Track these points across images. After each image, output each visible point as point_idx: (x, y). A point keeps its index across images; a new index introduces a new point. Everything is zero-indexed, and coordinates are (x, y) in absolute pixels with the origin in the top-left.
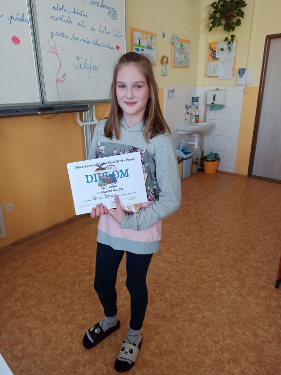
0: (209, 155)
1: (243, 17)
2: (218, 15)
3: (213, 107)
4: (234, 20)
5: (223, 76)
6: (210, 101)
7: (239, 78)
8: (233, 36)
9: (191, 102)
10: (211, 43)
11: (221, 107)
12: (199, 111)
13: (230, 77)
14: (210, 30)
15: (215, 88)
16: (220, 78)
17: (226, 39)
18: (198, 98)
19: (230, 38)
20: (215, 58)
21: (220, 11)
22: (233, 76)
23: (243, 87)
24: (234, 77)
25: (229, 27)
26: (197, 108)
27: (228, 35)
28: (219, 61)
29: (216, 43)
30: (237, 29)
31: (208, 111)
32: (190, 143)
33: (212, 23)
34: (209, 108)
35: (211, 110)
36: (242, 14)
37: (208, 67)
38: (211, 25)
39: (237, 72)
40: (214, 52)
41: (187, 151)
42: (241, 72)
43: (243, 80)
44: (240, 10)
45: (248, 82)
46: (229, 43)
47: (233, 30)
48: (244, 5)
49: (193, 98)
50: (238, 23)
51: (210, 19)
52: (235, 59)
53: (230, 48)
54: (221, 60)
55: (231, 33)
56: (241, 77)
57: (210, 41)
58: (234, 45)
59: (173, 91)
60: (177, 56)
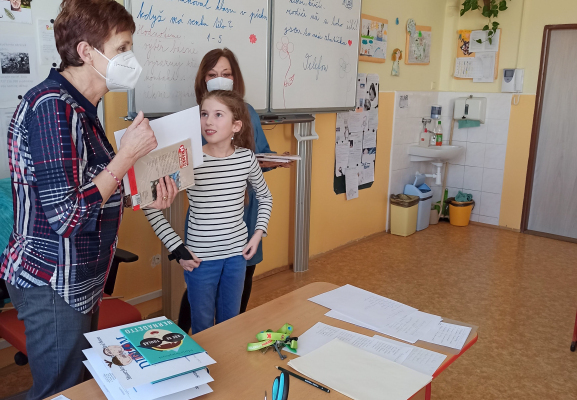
0: (458, 197)
3: (464, 122)
4: (498, 2)
5: (480, 79)
6: (459, 114)
7: (504, 82)
8: (496, 24)
9: (430, 115)
10: (461, 31)
11: (477, 123)
12: (442, 128)
13: (491, 79)
14: (462, 14)
16: (474, 81)
17: (486, 28)
18: (440, 108)
19: (491, 27)
20: (467, 52)
22: (496, 78)
23: (511, 96)
24: (497, 81)
25: (490, 11)
26: (440, 123)
27: (488, 21)
28: (474, 56)
29: (470, 31)
30: (501, 13)
31: (456, 129)
33: (464, 4)
34: (457, 124)
37: (457, 65)
38: (463, 8)
39: (501, 74)
40: (466, 43)
41: (422, 188)
42: (508, 73)
43: (510, 86)
45: (519, 88)
46: (490, 33)
47: (496, 15)
49: (433, 108)
50: (504, 7)
52: (498, 55)
53: (490, 40)
54: (477, 55)
55: (494, 20)
56: (508, 80)
57: (460, 28)
58: (497, 36)
59: (406, 98)
60: (413, 49)
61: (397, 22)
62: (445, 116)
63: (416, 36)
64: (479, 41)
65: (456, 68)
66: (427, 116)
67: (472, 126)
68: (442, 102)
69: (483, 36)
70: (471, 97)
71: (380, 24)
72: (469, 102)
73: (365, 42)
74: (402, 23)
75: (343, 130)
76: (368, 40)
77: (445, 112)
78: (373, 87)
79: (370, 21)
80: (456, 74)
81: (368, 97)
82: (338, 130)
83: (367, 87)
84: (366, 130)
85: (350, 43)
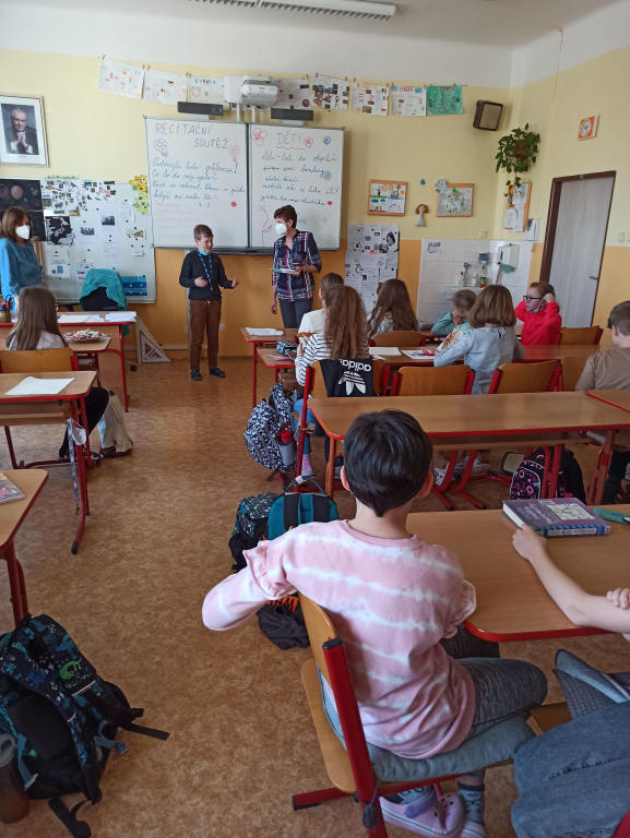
6: (498, 260)
7: (525, 231)
8: (518, 180)
9: (477, 261)
11: (511, 269)
13: (521, 229)
16: (513, 230)
17: (509, 182)
22: (524, 228)
23: (531, 244)
26: (483, 267)
39: (527, 224)
42: (530, 223)
43: (531, 234)
45: (535, 237)
56: (527, 229)
58: (526, 188)
59: (438, 244)
60: (445, 204)
61: (423, 182)
63: (449, 192)
71: (395, 187)
72: (503, 249)
73: (376, 201)
74: (431, 184)
75: (353, 267)
76: (379, 199)
77: (495, 259)
78: (391, 235)
79: (381, 185)
81: (385, 242)
82: (348, 266)
83: (385, 234)
84: (383, 267)
85: (330, 203)
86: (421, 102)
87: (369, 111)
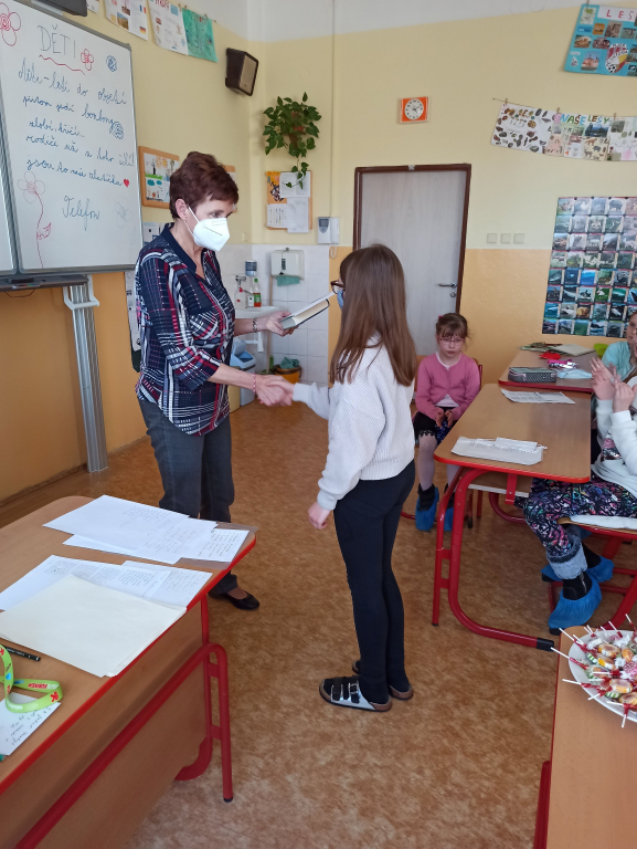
0: (284, 363)
1: (317, 136)
2: (277, 129)
3: (283, 279)
4: (304, 139)
5: (294, 229)
6: (277, 270)
7: (320, 232)
8: (304, 165)
9: (244, 271)
10: (270, 173)
11: (296, 280)
12: (259, 287)
13: (306, 230)
14: (267, 153)
15: (284, 248)
16: (289, 231)
17: (295, 169)
18: (255, 263)
19: (300, 168)
20: (278, 199)
21: (281, 123)
22: (311, 228)
23: (328, 248)
24: (313, 231)
25: (297, 150)
26: (256, 280)
27: (296, 162)
28: (286, 202)
29: (278, 173)
30: (310, 153)
31: (275, 287)
32: (249, 342)
33: (268, 140)
34: (275, 281)
35: (280, 284)
36: (315, 131)
37: (269, 213)
38: (267, 144)
39: (316, 223)
40: (276, 187)
41: (244, 356)
42: (323, 223)
43: (326, 236)
44: (312, 124)
45: (335, 240)
46: (300, 176)
47: (304, 155)
48: (318, 118)
49: (248, 264)
50: (311, 145)
51: (265, 133)
52: (311, 201)
53: (301, 183)
54: (289, 201)
55: (302, 160)
56: (324, 231)
57: (268, 169)
58: (307, 178)
62: (262, 273)
64: (289, 185)
65: (269, 216)
66: (242, 273)
67: (291, 283)
68: (256, 256)
69: (293, 178)
70: (287, 249)
71: (169, 161)
72: (285, 256)
73: (151, 183)
76: (155, 180)
77: (262, 268)
80: (269, 224)
82: (129, 293)
85: (126, 182)
86: (179, 32)
87: (125, 25)
